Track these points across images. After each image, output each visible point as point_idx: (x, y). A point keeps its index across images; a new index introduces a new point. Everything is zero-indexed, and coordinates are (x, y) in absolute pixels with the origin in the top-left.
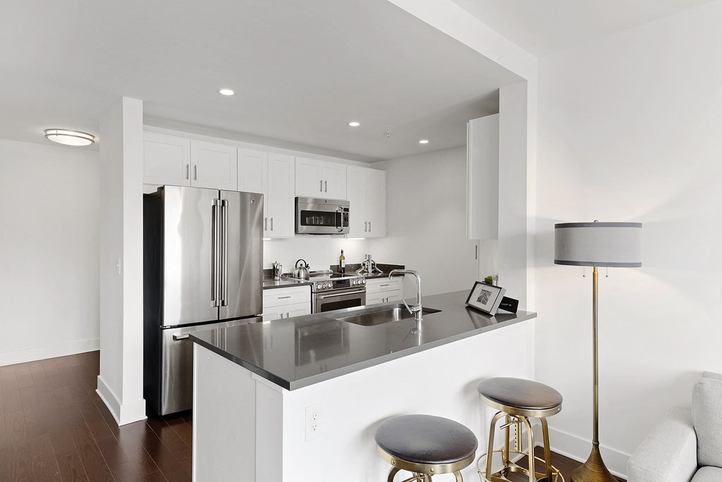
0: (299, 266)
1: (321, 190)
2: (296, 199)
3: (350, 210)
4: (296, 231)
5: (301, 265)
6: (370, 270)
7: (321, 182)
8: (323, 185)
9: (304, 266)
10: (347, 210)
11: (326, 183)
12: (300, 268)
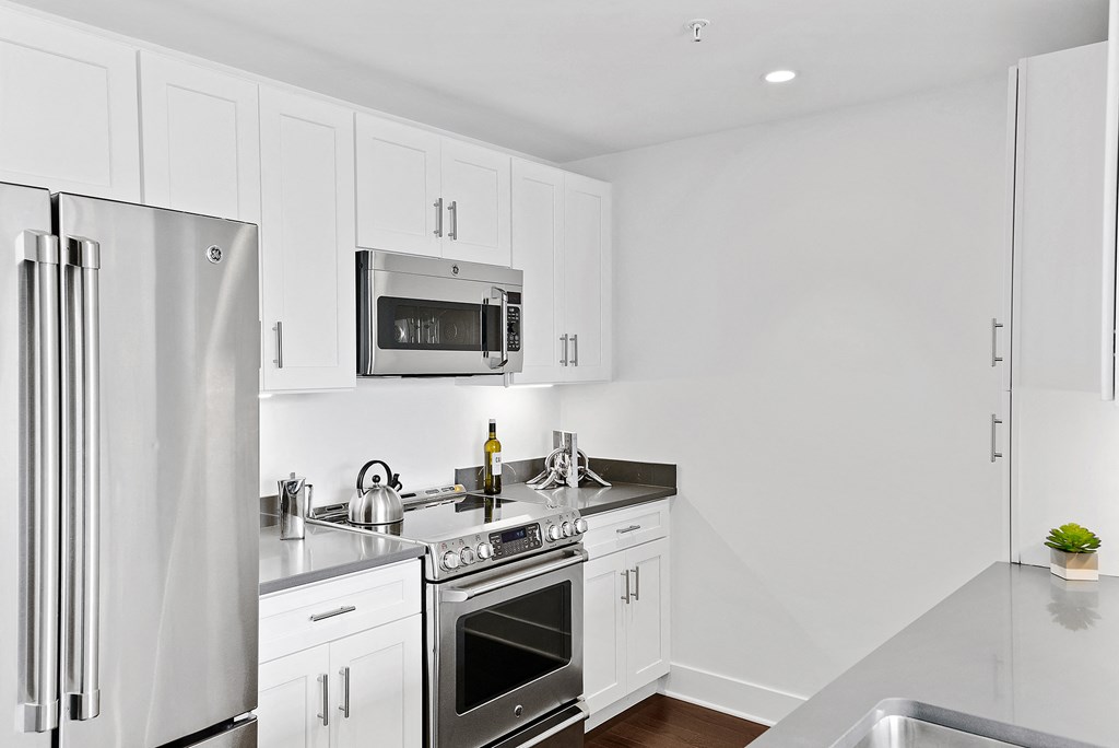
0: (368, 482)
1: (439, 233)
2: (362, 259)
3: (524, 298)
4: (362, 369)
5: (376, 479)
6: (573, 479)
7: (439, 204)
8: (446, 217)
9: (384, 481)
10: (515, 298)
11: (453, 208)
12: (374, 490)
